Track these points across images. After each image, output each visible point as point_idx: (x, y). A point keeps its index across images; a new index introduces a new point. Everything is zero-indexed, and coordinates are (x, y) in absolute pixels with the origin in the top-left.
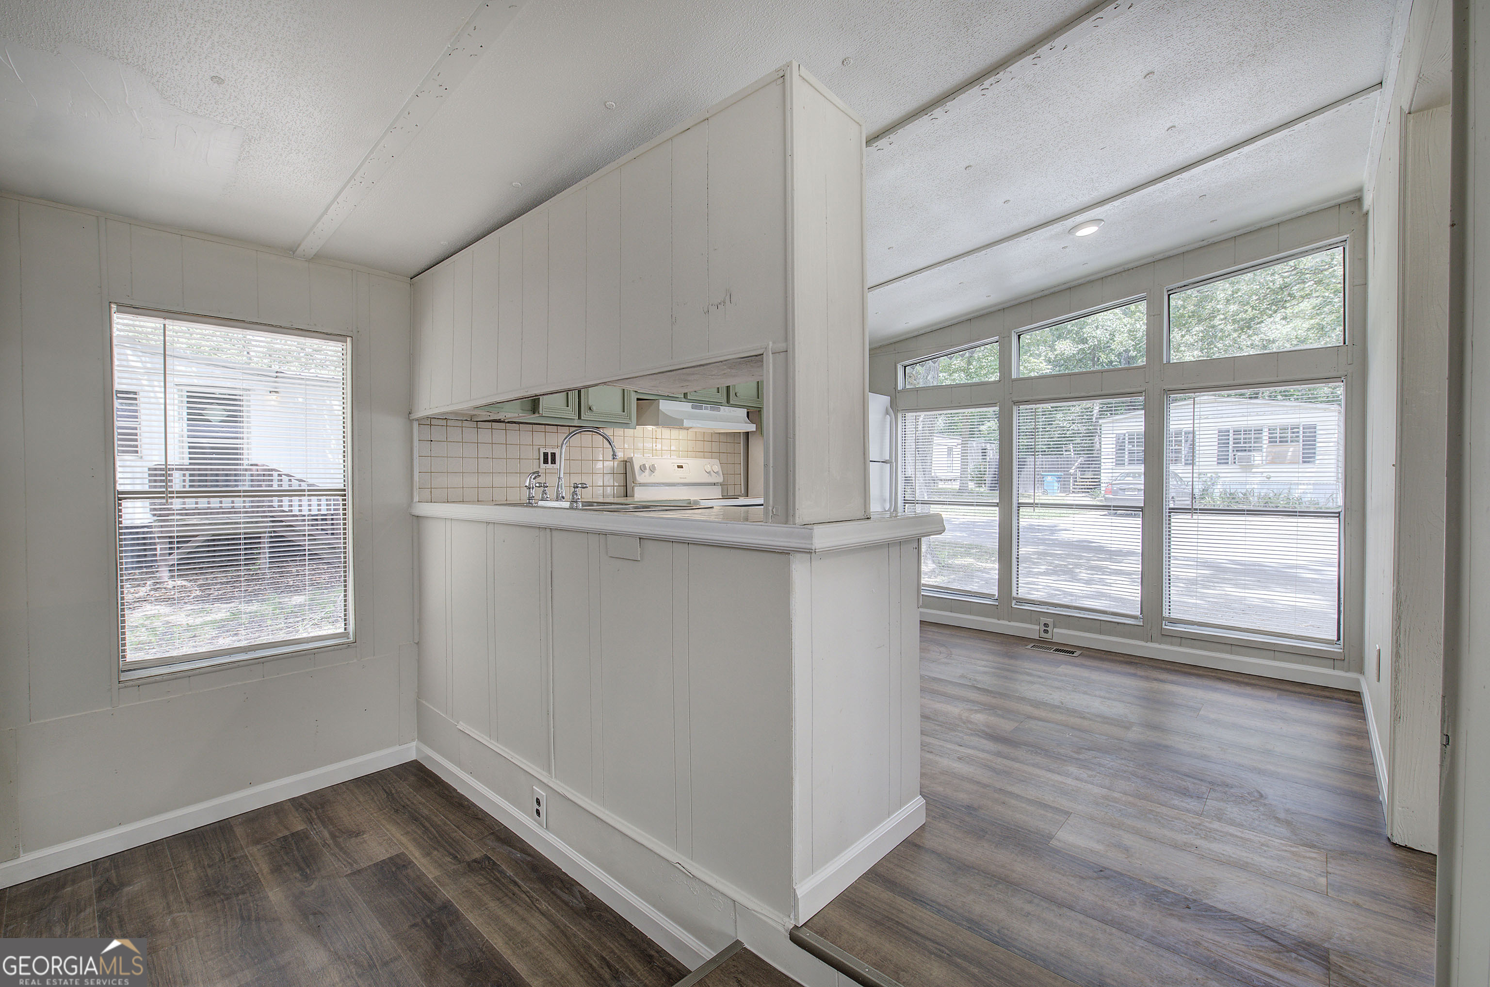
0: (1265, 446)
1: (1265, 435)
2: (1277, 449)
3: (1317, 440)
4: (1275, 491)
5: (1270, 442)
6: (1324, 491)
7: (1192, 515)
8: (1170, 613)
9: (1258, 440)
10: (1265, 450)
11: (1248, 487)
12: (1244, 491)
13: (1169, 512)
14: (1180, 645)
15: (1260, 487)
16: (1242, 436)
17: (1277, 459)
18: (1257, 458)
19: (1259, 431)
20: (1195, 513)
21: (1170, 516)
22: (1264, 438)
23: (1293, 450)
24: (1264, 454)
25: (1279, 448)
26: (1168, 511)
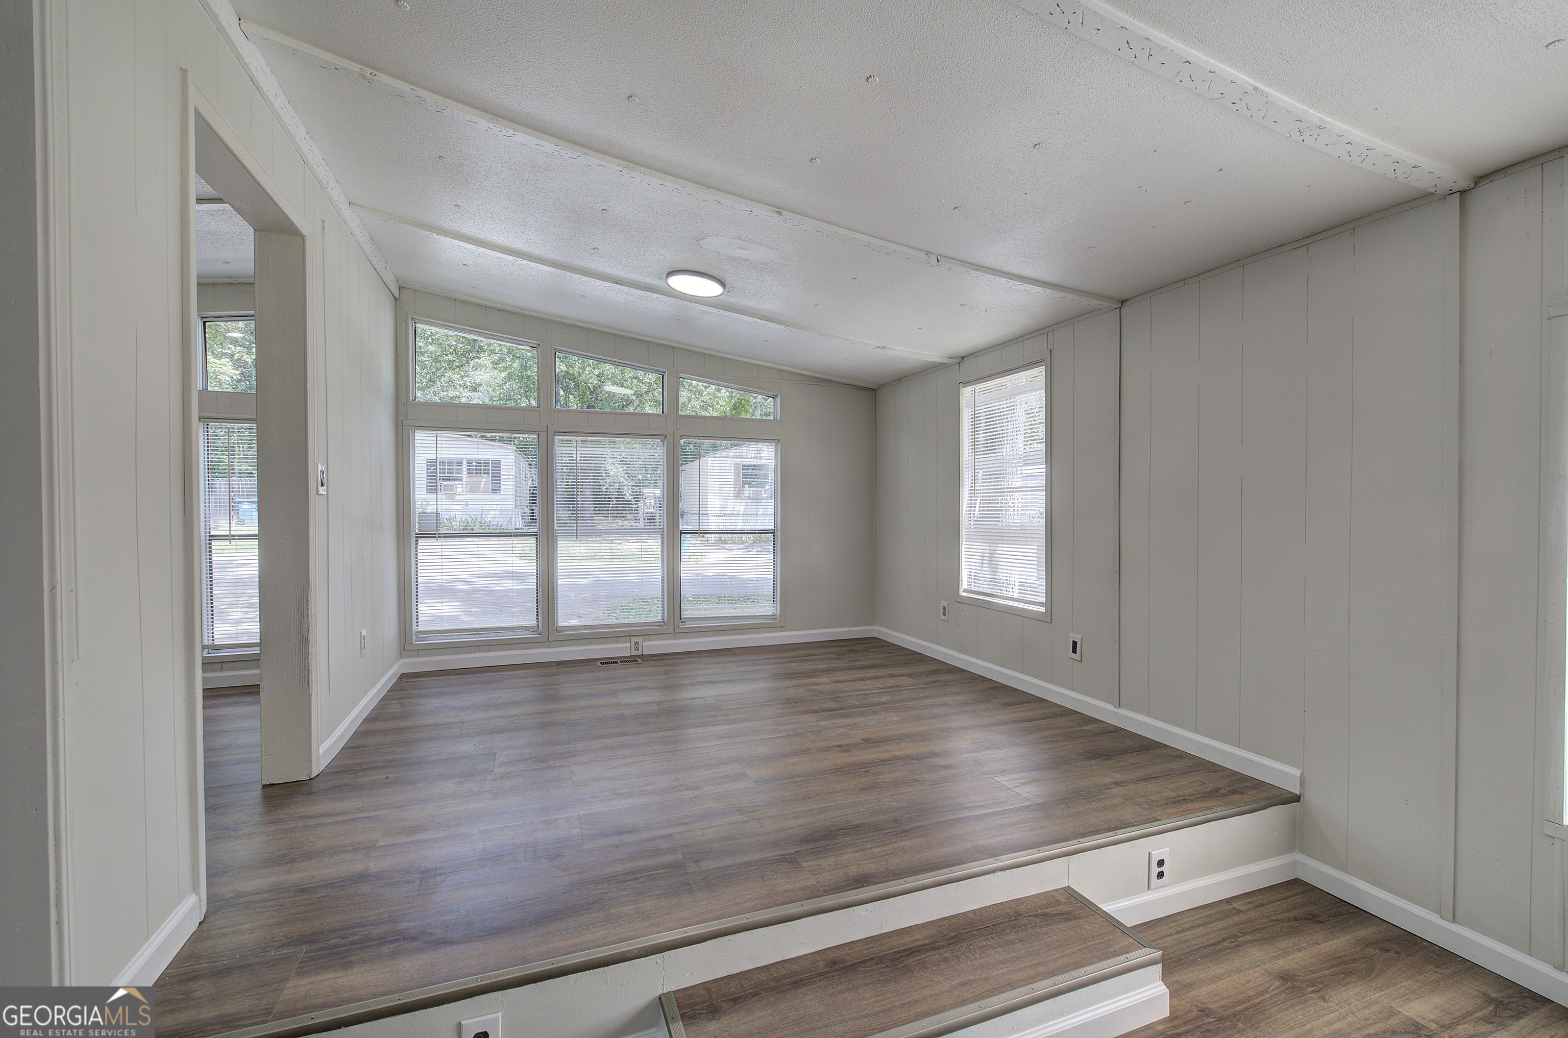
0: (465, 476)
1: (465, 466)
2: (474, 479)
3: (502, 473)
4: (473, 516)
5: (469, 473)
6: (505, 516)
7: (230, 542)
8: (213, 640)
9: (459, 471)
10: (464, 480)
11: (452, 513)
12: (447, 517)
13: (209, 540)
14: (221, 670)
15: (461, 513)
16: (447, 467)
17: (473, 489)
18: (459, 487)
19: (460, 464)
20: (232, 539)
21: (210, 544)
22: (464, 469)
23: (485, 481)
24: (464, 483)
25: (475, 479)
26: (208, 538)
